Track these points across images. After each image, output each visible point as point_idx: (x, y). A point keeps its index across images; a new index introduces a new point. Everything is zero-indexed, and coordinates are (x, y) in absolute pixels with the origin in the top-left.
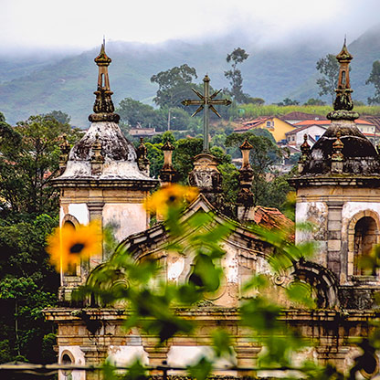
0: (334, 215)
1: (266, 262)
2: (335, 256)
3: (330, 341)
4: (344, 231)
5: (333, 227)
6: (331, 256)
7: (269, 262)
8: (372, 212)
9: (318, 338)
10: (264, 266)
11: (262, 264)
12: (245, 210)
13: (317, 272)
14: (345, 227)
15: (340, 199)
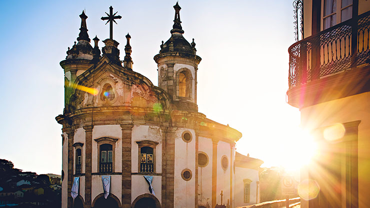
0: (170, 70)
1: (136, 87)
2: (171, 88)
3: (168, 125)
4: (174, 76)
5: (170, 75)
6: (169, 88)
7: (137, 87)
8: (187, 69)
9: (162, 123)
10: (135, 89)
11: (134, 88)
12: (127, 64)
13: (160, 92)
14: (175, 75)
15: (172, 62)
